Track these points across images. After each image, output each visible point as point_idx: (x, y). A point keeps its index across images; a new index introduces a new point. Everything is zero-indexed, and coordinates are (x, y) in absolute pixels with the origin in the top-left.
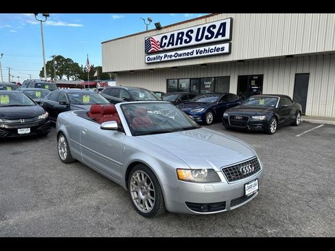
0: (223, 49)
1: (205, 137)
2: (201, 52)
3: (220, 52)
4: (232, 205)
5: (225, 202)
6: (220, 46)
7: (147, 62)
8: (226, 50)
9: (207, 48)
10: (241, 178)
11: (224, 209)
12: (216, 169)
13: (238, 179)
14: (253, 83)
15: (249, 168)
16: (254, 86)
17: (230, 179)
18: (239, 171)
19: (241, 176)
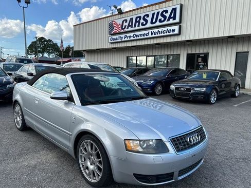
0: (174, 30)
1: (156, 107)
2: (155, 33)
3: (171, 33)
4: (179, 175)
5: (173, 173)
6: (171, 28)
7: (110, 41)
8: (177, 32)
9: (160, 30)
10: (189, 148)
11: (172, 179)
12: (164, 140)
13: (186, 149)
14: (200, 60)
15: (195, 138)
16: (200, 63)
17: (178, 150)
18: (186, 141)
19: (189, 146)
